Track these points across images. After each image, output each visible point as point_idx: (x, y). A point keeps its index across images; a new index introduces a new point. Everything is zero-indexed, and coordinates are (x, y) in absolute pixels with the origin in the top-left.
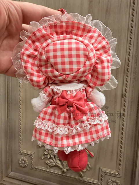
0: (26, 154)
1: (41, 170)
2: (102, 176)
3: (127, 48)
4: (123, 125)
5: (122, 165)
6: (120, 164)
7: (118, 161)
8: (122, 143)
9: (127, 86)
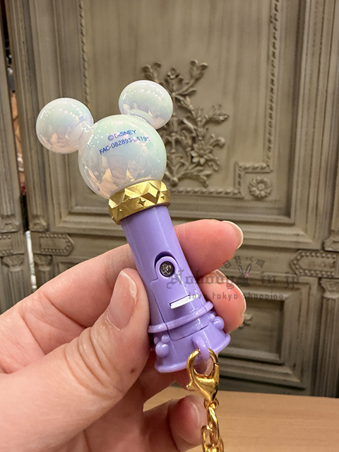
2: (240, 176)
4: (273, 75)
5: (272, 150)
6: (269, 148)
7: (267, 143)
8: (271, 109)
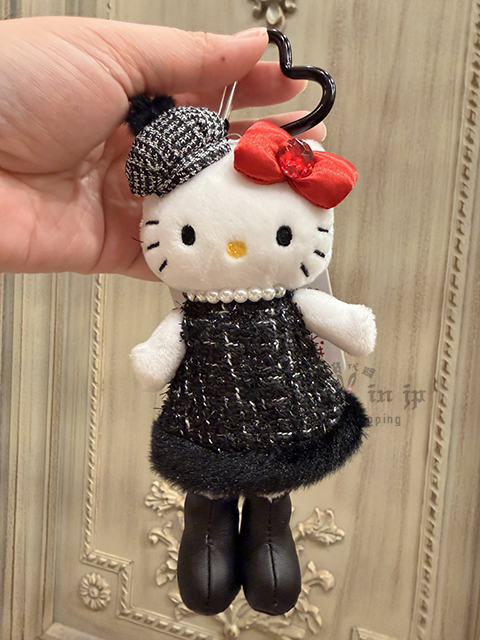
0: (106, 565)
1: (152, 622)
3: (450, 225)
9: (449, 353)
